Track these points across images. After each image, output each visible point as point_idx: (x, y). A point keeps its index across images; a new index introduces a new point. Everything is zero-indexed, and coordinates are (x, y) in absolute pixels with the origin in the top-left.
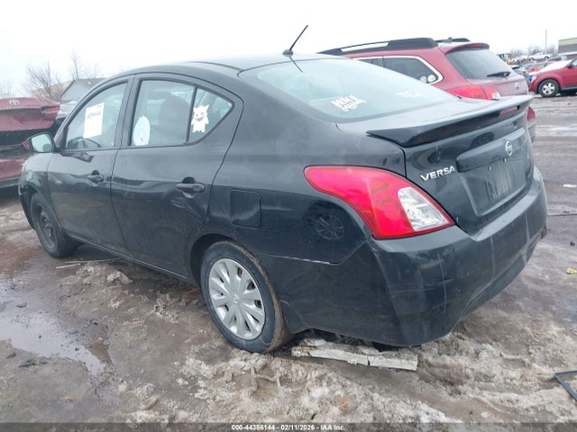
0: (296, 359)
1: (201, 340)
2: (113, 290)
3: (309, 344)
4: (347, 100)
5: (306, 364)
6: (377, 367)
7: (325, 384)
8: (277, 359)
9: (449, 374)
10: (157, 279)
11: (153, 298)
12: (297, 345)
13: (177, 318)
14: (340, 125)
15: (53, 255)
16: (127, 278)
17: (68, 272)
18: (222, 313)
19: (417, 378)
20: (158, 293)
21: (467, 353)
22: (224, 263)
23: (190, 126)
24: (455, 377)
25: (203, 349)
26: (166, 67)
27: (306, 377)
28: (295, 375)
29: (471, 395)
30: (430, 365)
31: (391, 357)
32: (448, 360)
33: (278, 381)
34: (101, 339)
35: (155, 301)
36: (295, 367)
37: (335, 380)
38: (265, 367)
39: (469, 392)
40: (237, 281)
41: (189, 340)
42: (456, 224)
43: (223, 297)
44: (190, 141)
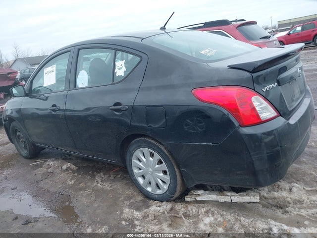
0: (189, 203)
1: (129, 198)
2: (67, 174)
3: (195, 193)
4: (207, 51)
5: (196, 205)
6: (237, 203)
7: (210, 215)
8: (178, 204)
9: (278, 202)
10: (92, 165)
11: (93, 176)
12: (187, 195)
13: (111, 187)
14: (209, 64)
15: (26, 158)
16: (74, 166)
17: (37, 166)
18: (141, 181)
19: (261, 206)
20: (95, 173)
21: (285, 189)
22: (142, 151)
23: (114, 73)
24: (282, 203)
25: (131, 202)
26: (95, 40)
27: (198, 212)
28: (191, 212)
29: (294, 212)
30: (266, 198)
31: (244, 196)
32: (276, 194)
33: (182, 216)
34: (68, 203)
35: (95, 178)
36: (190, 207)
37: (216, 212)
38: (172, 209)
39: (294, 211)
40: (150, 161)
41: (122, 198)
42: (281, 116)
43: (142, 171)
44: (115, 82)
